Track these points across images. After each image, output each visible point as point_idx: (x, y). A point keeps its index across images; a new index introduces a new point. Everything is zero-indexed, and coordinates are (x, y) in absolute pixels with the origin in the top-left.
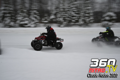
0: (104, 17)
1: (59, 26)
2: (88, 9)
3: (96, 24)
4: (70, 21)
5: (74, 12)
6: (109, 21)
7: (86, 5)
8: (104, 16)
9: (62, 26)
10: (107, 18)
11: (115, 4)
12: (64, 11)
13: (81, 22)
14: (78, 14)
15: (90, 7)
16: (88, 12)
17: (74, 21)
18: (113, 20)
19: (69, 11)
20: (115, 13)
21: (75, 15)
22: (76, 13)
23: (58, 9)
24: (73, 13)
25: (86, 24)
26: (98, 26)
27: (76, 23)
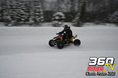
0: (54, 17)
1: (7, 25)
2: (38, 8)
3: (47, 23)
4: (19, 20)
5: (23, 9)
6: (59, 20)
7: (36, 3)
8: (54, 15)
9: (10, 25)
10: (57, 18)
11: (64, 5)
12: (12, 8)
13: (31, 21)
14: (27, 12)
15: (40, 6)
16: (38, 10)
17: (23, 19)
18: (62, 19)
19: (17, 8)
20: (64, 13)
21: (24, 13)
22: (25, 12)
23: (4, 6)
24: (22, 11)
25: (37, 23)
26: (48, 25)
27: (26, 22)
